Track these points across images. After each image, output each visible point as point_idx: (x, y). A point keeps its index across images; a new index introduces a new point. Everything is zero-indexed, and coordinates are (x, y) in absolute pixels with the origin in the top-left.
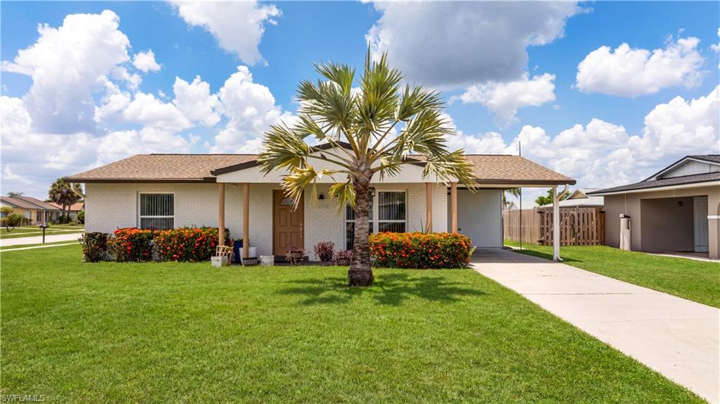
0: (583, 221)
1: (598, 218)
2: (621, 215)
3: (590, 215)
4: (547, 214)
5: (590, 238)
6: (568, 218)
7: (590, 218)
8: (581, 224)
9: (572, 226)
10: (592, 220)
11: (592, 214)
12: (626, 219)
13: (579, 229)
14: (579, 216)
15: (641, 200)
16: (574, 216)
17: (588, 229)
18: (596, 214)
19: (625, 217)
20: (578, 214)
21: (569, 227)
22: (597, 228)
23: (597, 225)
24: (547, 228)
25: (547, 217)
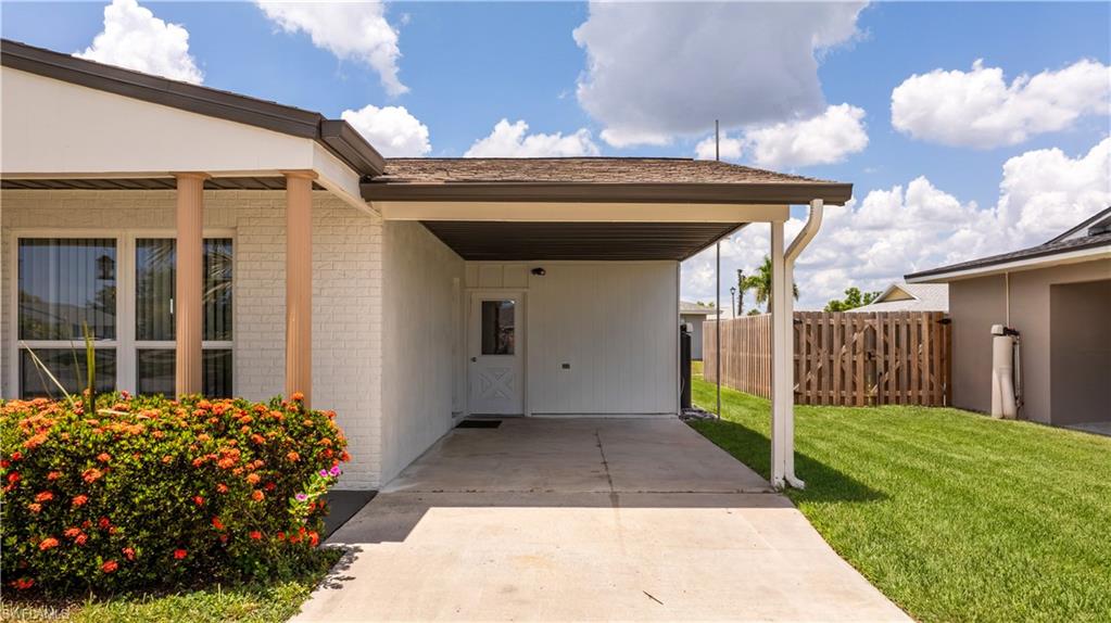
0: (898, 345)
1: (936, 337)
2: (996, 329)
3: (914, 329)
4: (809, 326)
5: (914, 385)
6: (858, 337)
7: (914, 338)
8: (893, 349)
9: (870, 356)
10: (920, 341)
11: (919, 326)
12: (1007, 339)
13: (886, 363)
14: (886, 333)
15: (1052, 286)
16: (875, 332)
17: (909, 362)
18: (930, 326)
19: (1007, 332)
20: (886, 327)
21: (860, 359)
22: (931, 361)
23: (931, 353)
24: (808, 362)
25: (808, 333)
